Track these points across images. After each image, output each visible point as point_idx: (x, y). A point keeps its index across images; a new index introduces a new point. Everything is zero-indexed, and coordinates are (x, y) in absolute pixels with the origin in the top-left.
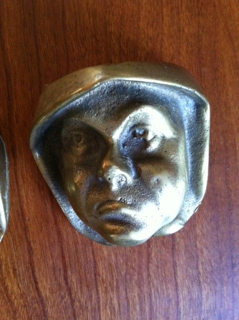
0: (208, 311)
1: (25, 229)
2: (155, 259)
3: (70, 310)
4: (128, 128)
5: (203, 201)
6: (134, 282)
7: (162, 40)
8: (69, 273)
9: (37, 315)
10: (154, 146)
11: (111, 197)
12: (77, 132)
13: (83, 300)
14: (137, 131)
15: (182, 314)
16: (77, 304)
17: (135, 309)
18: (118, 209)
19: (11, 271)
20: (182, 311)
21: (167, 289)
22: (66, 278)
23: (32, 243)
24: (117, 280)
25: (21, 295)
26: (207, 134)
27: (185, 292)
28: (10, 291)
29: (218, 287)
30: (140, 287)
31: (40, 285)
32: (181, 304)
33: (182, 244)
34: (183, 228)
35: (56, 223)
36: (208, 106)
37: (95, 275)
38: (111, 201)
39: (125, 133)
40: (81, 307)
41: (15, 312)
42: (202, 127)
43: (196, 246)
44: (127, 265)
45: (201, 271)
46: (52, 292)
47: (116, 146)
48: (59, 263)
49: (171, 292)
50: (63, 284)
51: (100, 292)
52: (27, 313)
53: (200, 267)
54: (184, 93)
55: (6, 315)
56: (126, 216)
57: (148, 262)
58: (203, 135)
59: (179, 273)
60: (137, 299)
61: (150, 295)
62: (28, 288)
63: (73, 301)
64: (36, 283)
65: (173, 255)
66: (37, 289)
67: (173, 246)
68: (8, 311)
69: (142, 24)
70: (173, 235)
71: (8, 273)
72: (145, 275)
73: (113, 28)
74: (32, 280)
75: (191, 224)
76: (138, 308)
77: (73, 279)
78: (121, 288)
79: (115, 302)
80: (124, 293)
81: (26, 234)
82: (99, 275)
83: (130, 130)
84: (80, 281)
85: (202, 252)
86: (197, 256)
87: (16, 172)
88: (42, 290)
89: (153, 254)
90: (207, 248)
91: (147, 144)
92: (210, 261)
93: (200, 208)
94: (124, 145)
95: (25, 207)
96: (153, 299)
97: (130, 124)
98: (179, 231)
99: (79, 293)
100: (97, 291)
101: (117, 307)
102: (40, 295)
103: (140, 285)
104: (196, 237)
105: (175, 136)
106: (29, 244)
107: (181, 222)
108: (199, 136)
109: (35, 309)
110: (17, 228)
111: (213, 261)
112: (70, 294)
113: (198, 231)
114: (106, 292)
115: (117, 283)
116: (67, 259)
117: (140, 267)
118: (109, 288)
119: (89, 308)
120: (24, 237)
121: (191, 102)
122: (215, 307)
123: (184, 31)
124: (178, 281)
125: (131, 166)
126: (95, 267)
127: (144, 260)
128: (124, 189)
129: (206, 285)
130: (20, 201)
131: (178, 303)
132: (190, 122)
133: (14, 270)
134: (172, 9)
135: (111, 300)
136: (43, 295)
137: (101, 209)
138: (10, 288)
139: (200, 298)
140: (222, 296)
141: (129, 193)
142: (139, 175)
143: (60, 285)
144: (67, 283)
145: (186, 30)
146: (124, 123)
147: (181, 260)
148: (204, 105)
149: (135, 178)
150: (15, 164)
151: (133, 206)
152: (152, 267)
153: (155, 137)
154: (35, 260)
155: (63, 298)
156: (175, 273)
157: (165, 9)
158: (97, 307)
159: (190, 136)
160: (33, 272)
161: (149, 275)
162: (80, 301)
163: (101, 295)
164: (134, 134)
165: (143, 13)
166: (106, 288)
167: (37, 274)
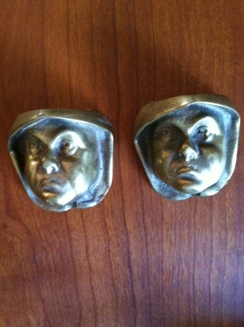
0: (231, 249)
1: (121, 187)
2: (199, 212)
3: (144, 240)
4: (196, 128)
5: (231, 178)
6: (185, 225)
7: (213, 78)
8: (146, 216)
9: (123, 243)
10: (209, 139)
11: (185, 165)
12: (166, 129)
13: (153, 235)
14: (201, 130)
15: (214, 249)
16: (149, 237)
17: (185, 243)
18: (188, 171)
19: (110, 213)
20: (214, 247)
21: (206, 232)
22: (143, 220)
23: (125, 196)
24: (175, 224)
25: (115, 229)
26: (237, 136)
27: (217, 234)
28: (108, 226)
29: (238, 233)
30: (188, 229)
31: (127, 223)
32: (214, 242)
33: (217, 203)
34: (218, 193)
35: (140, 184)
36: (239, 120)
37: (162, 219)
38: (185, 167)
39: (194, 131)
40: (151, 239)
41: (109, 240)
42: (235, 132)
43: (225, 205)
44: (182, 214)
45: (228, 222)
46: (134, 228)
47: (189, 137)
48: (140, 210)
49: (208, 234)
50: (142, 223)
51: (164, 230)
52: (117, 241)
53: (227, 219)
54: (227, 111)
55: (103, 242)
56: (193, 176)
57: (195, 213)
58: (235, 136)
59: (213, 222)
60: (186, 236)
61: (195, 235)
62: (120, 224)
63: (146, 235)
64: (125, 222)
65: (211, 210)
66: (125, 225)
67: (211, 205)
68: (105, 240)
69: (201, 68)
70: (211, 197)
71: (108, 214)
72: (192, 221)
73: (184, 69)
74: (123, 219)
75: (223, 191)
76: (187, 242)
77: (148, 220)
78: (177, 229)
79: (173, 237)
80: (179, 232)
81: (121, 190)
82: (164, 219)
83: (197, 129)
84: (152, 222)
85: (229, 210)
86: (226, 212)
87: (119, 152)
88: (128, 226)
89: (198, 208)
90: (232, 207)
91: (206, 137)
92: (234, 215)
93: (229, 181)
94: (193, 137)
95: (122, 174)
96: (197, 238)
97: (198, 126)
98: (215, 195)
99: (151, 230)
100: (162, 229)
101: (173, 241)
102: (126, 230)
103: (189, 228)
104: (225, 200)
105: (221, 135)
106: (123, 196)
107: (217, 188)
108: (232, 136)
109: (122, 239)
110: (116, 186)
111: (235, 216)
112: (145, 230)
113: (227, 196)
114: (168, 230)
115: (175, 225)
116: (145, 208)
117: (190, 216)
118: (170, 228)
119: (157, 240)
120: (120, 192)
121: (230, 116)
122: (235, 247)
123: (226, 73)
124: (213, 227)
125: (197, 148)
126: (162, 214)
127: (193, 212)
128: (193, 161)
129: (230, 231)
130: (119, 170)
131: (212, 241)
132: (228, 128)
133: (112, 212)
134: (220, 60)
135: (171, 236)
136: (129, 229)
137: (179, 172)
138: (108, 224)
139: (226, 239)
140: (240, 239)
141: (195, 163)
142: (201, 154)
143: (139, 224)
144: (144, 223)
145: (227, 73)
146: (195, 125)
147: (216, 214)
148: (237, 119)
149: (199, 155)
150: (119, 147)
151: (197, 170)
152: (197, 217)
153: (211, 134)
154: (125, 206)
155: (140, 232)
156: (211, 222)
157: (216, 60)
158: (161, 240)
159: (228, 136)
160: (124, 214)
161: (195, 222)
162: (151, 236)
163: (165, 232)
164: (199, 132)
165: (203, 61)
166: (168, 228)
167: (126, 215)
